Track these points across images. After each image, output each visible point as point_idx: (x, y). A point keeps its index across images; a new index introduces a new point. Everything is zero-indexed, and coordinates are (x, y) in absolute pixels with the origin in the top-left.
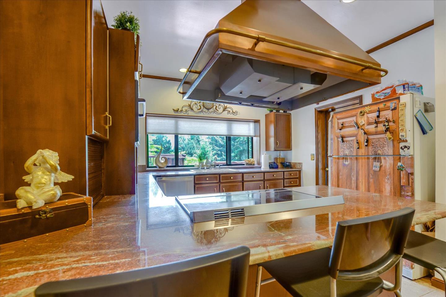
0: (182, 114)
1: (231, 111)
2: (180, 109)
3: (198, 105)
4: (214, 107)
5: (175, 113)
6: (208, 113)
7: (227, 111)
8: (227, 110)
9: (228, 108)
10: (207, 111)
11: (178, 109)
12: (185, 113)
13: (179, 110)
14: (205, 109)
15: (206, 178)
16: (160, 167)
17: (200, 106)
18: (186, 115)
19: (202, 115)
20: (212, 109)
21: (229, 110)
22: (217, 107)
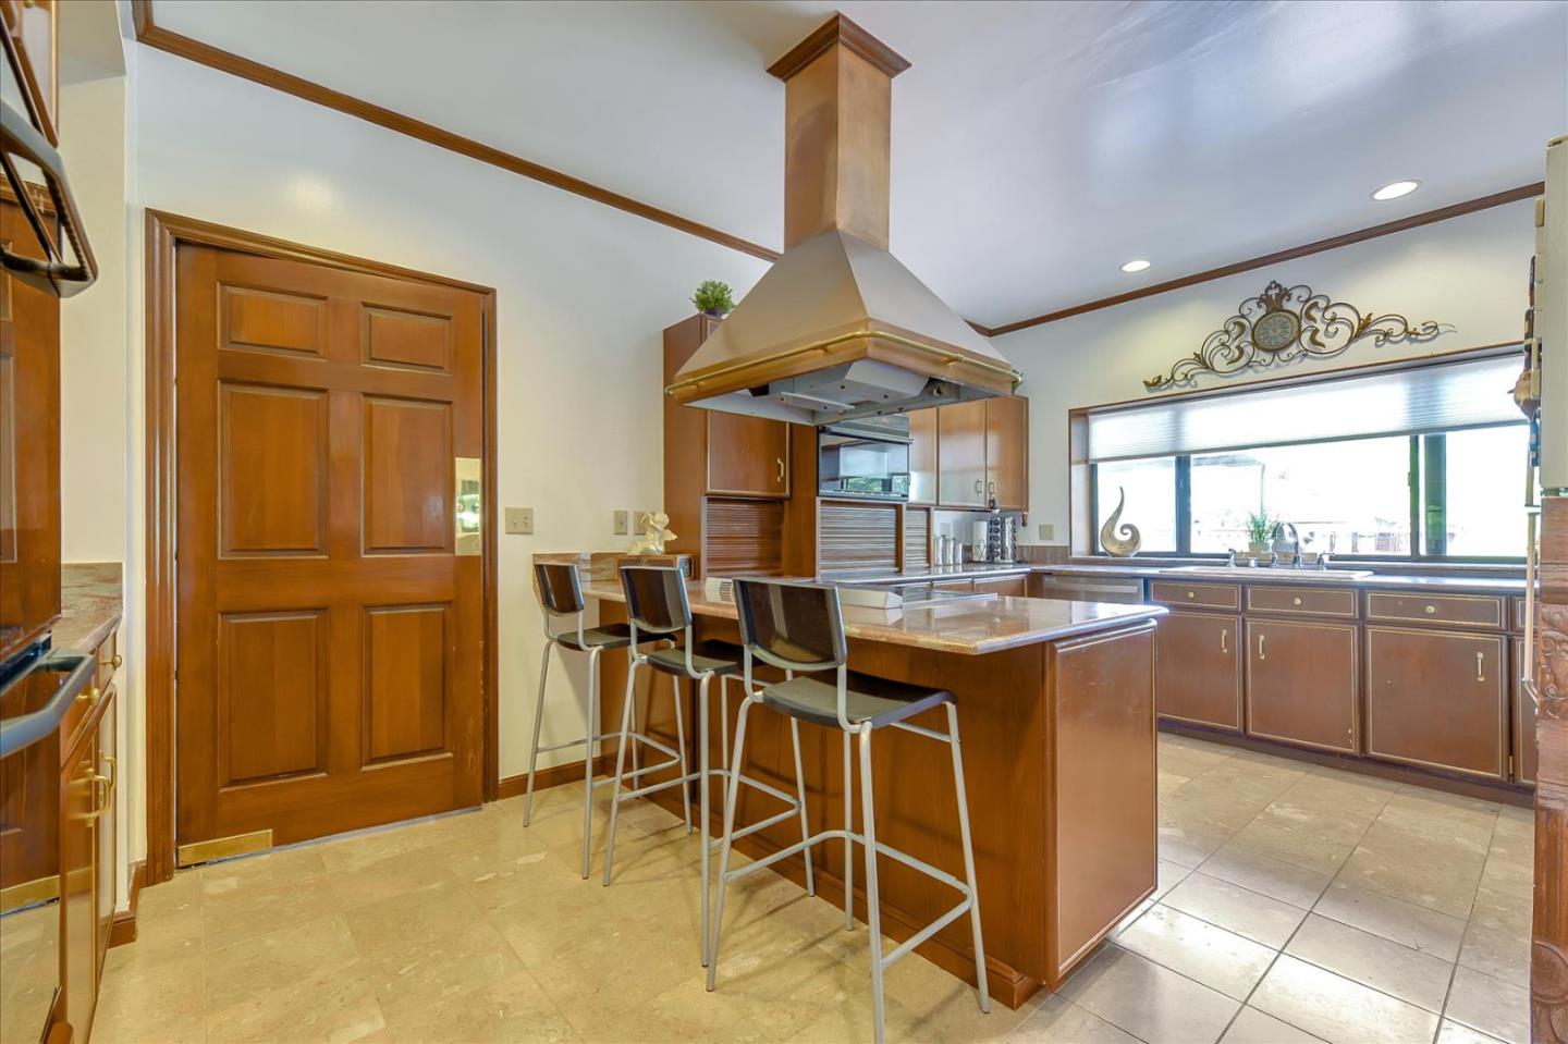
0: (1175, 390)
1: (1398, 328)
2: (1166, 376)
3: (1233, 347)
4: (1306, 337)
5: (1152, 391)
6: (1278, 366)
7: (1373, 337)
8: (1371, 333)
9: (1380, 320)
10: (1268, 357)
11: (1160, 377)
12: (1185, 386)
13: (1163, 380)
14: (1261, 353)
15: (1188, 592)
16: (1114, 555)
17: (1238, 347)
18: (1188, 389)
19: (1250, 376)
20: (1294, 345)
21: (1385, 327)
22: (1316, 331)
